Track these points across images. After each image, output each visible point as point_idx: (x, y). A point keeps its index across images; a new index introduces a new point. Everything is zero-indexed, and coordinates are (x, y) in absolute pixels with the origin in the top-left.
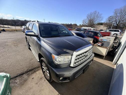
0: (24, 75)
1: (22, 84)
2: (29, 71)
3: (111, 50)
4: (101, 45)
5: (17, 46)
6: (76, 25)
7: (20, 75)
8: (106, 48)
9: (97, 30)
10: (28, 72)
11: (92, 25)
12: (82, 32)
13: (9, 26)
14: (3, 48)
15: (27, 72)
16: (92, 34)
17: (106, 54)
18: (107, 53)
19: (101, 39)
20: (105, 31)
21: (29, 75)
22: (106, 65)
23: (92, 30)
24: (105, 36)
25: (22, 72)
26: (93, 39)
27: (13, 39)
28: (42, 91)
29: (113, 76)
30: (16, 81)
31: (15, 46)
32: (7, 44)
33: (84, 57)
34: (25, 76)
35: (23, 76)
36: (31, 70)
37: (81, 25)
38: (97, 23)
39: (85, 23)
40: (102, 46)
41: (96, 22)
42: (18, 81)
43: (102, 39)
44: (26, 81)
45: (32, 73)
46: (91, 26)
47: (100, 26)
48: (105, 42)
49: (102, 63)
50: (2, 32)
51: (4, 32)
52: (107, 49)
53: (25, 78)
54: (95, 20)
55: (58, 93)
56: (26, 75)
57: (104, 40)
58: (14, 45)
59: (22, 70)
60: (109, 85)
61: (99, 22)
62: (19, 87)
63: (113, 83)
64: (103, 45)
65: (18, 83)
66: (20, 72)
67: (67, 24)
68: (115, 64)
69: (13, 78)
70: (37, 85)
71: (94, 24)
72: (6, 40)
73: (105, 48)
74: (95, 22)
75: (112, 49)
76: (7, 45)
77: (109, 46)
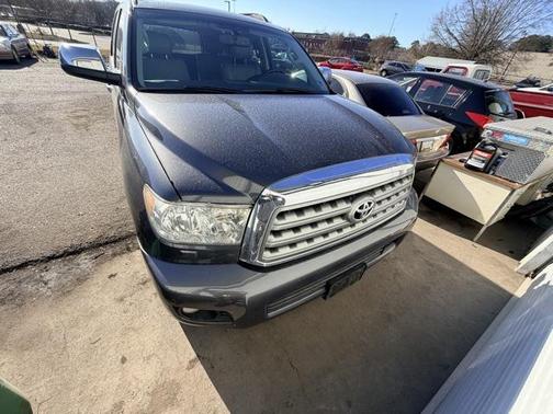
0: (83, 255)
1: (63, 292)
2: (107, 243)
3: (539, 197)
4: (482, 166)
5: (86, 127)
6: (391, 43)
7: (65, 252)
8: (506, 186)
9: (502, 81)
10: (101, 245)
11: (481, 47)
12: (404, 84)
13: (75, 34)
14: (33, 130)
15: (96, 246)
16: (461, 96)
17: (501, 215)
18: (505, 210)
19: (496, 132)
20: (549, 90)
21: (99, 260)
22: (476, 273)
23: (469, 77)
24: (532, 113)
25: (75, 242)
26: (454, 127)
27: (77, 96)
28: (132, 333)
29: (488, 330)
30: (47, 276)
31: (77, 126)
32: (47, 114)
33: (338, 222)
34: (84, 261)
35: (75, 261)
36: (115, 242)
37: (422, 43)
38: (521, 36)
39: (445, 35)
40: (489, 169)
41: (513, 32)
42: (52, 274)
43: (501, 133)
44: (81, 280)
45: (114, 255)
46: (476, 55)
47: (533, 54)
48: (512, 148)
49: (457, 257)
50: (42, 59)
51: (50, 60)
52: (513, 191)
53: (84, 271)
54: (509, 19)
55: (194, 355)
56: (88, 257)
57: (513, 140)
58: (75, 122)
59: (79, 234)
60: (448, 369)
61: (532, 32)
62: (51, 299)
63: (473, 366)
64: (496, 164)
65: (51, 284)
66: (66, 243)
67: (346, 35)
68: (527, 276)
69: (36, 261)
70: (121, 306)
71: (496, 45)
72: (47, 99)
73: (501, 184)
74: (504, 30)
75: (547, 195)
76: (50, 121)
77: (529, 178)
